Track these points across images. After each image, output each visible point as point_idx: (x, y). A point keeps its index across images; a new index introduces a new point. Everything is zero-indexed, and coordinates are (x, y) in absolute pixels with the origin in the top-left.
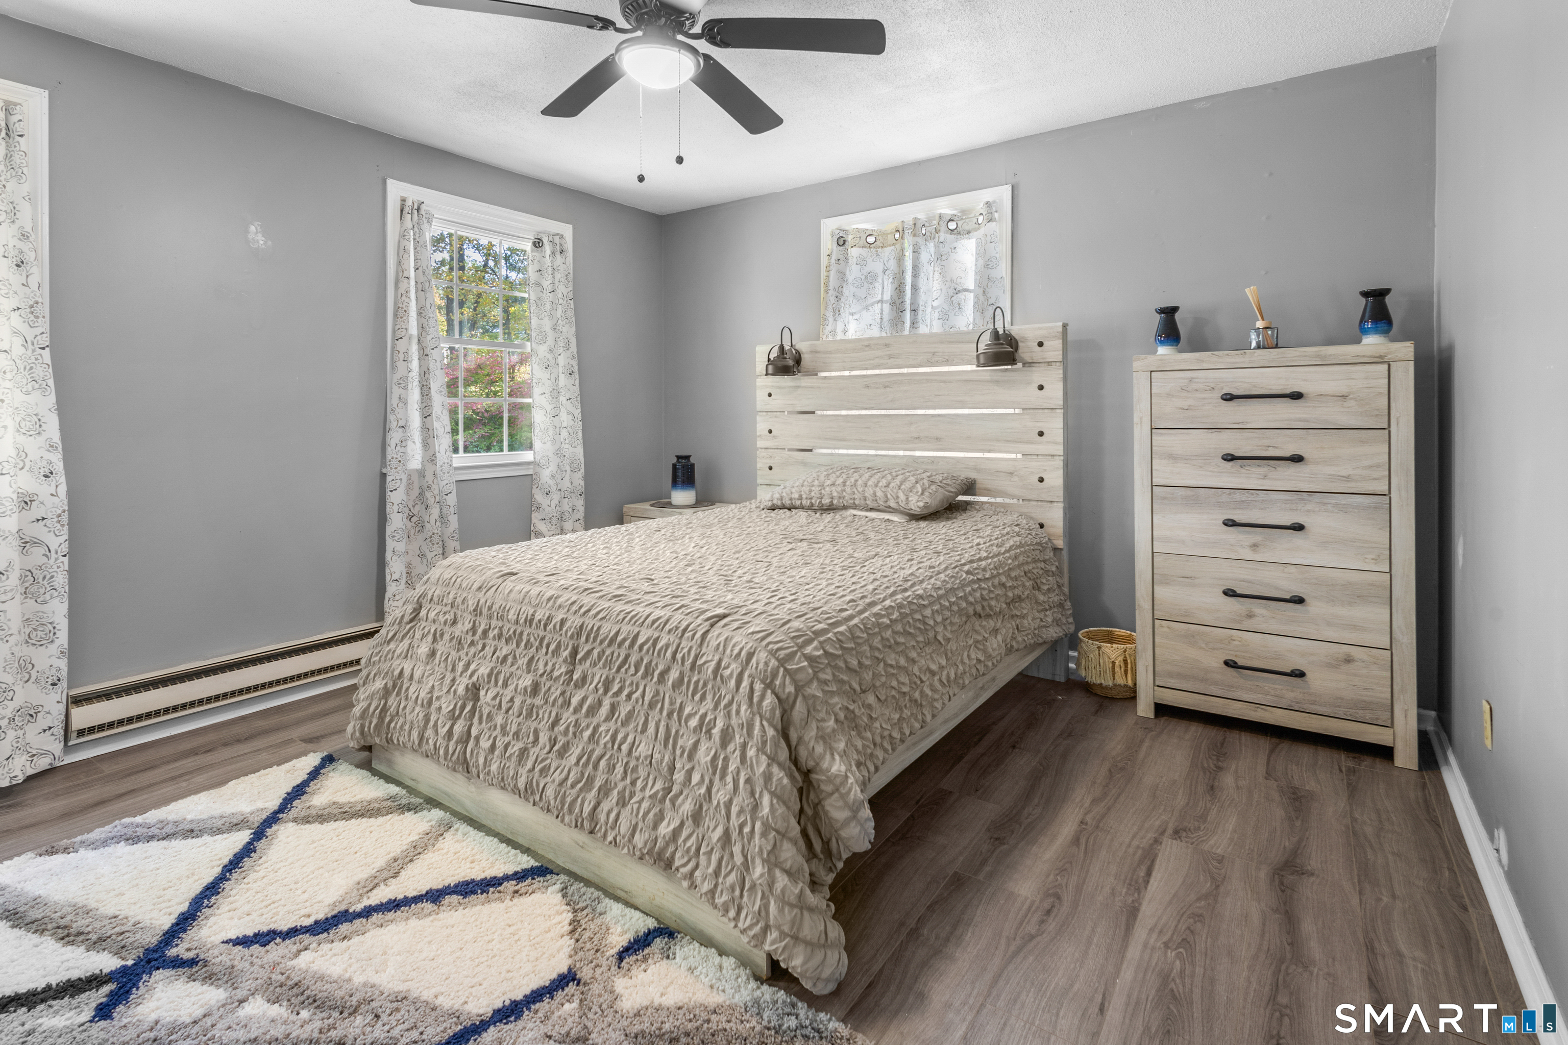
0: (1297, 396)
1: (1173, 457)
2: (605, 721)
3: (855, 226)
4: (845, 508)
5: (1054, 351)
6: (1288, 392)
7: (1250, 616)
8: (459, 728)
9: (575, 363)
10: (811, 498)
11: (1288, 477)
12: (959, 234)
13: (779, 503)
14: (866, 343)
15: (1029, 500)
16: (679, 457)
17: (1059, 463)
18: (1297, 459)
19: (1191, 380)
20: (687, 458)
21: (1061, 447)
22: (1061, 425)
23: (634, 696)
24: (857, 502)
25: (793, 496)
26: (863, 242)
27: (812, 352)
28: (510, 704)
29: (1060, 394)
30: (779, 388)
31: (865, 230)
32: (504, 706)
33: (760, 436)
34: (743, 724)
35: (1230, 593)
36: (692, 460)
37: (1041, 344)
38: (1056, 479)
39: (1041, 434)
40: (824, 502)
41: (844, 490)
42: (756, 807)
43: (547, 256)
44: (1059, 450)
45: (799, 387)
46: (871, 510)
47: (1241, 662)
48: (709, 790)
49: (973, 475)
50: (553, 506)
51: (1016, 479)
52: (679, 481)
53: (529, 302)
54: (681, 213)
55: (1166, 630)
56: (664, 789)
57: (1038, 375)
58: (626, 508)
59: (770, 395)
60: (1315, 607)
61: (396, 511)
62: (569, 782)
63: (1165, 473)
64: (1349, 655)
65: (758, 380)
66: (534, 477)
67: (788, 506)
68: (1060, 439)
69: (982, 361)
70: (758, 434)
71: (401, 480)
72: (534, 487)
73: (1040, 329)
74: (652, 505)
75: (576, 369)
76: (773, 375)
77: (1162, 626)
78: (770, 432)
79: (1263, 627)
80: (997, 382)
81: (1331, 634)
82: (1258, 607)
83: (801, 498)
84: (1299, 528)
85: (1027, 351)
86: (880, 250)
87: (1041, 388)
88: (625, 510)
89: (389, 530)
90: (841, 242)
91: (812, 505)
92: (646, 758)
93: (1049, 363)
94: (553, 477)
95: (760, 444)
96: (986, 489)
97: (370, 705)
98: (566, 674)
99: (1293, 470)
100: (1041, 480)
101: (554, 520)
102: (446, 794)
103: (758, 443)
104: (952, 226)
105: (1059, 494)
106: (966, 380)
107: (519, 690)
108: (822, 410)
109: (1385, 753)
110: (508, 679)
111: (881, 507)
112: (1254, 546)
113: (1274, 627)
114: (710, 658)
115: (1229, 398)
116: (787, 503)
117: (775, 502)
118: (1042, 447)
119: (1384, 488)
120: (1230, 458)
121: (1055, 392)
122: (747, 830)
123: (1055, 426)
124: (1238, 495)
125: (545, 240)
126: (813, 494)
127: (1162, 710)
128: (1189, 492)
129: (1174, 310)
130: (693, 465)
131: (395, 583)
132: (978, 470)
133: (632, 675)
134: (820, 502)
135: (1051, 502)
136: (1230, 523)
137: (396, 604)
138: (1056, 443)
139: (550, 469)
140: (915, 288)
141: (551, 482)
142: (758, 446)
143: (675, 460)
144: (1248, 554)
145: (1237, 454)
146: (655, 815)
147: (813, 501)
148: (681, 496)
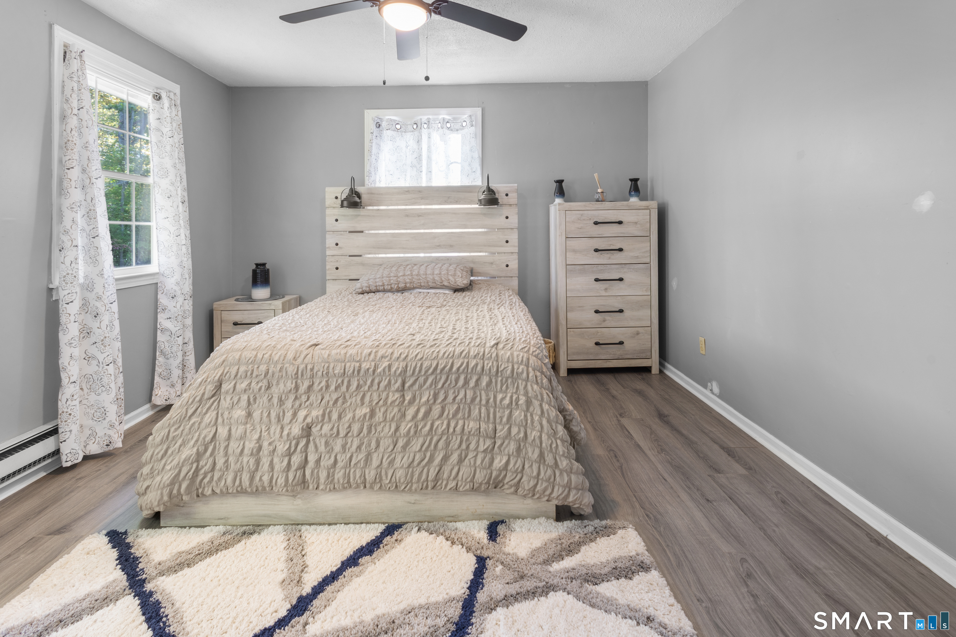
0: (620, 223)
1: (575, 251)
2: (438, 418)
3: (387, 117)
4: (414, 288)
5: (513, 198)
6: (617, 221)
7: (604, 321)
8: (296, 459)
9: (186, 194)
10: (391, 285)
11: (618, 258)
12: (452, 130)
13: (368, 289)
14: (406, 190)
15: (501, 277)
16: (257, 265)
17: (516, 256)
18: (621, 250)
19: (582, 215)
20: (264, 265)
21: (517, 249)
22: (517, 237)
23: (459, 398)
24: (422, 284)
25: (378, 284)
26: (393, 128)
27: (368, 193)
28: (348, 430)
29: (516, 221)
30: (344, 216)
31: (395, 121)
32: (342, 434)
33: (329, 248)
34: (537, 395)
35: (597, 312)
36: (267, 266)
37: (507, 195)
38: (514, 265)
39: (507, 242)
40: (400, 286)
41: (413, 278)
42: (555, 433)
43: (166, 108)
44: (516, 250)
45: (359, 215)
46: (432, 288)
47: (601, 342)
48: (526, 433)
49: (472, 265)
50: (178, 306)
51: (494, 266)
52: (259, 280)
53: (151, 144)
54: (248, 87)
55: (572, 333)
56: (492, 443)
57: (506, 211)
58: (216, 305)
59: (337, 220)
60: (627, 313)
61: (72, 320)
62: (416, 463)
63: (572, 259)
64: (638, 331)
65: (327, 210)
66: (159, 285)
67: (374, 290)
68: (517, 244)
69: (483, 203)
70: (327, 246)
71: (76, 293)
72: (159, 293)
73: (507, 187)
74: (237, 300)
75: (186, 199)
76: (347, 207)
77: (570, 331)
78: (337, 244)
79: (609, 325)
80: (484, 214)
81: (632, 324)
82: (607, 316)
83: (383, 285)
84: (621, 280)
85: (502, 199)
86: (403, 133)
87: (507, 218)
88: (215, 306)
89: (63, 339)
90: (378, 126)
91: (392, 288)
92: (477, 430)
93: (510, 205)
94: (178, 283)
95: (328, 253)
96: (478, 273)
97: (180, 471)
98: (400, 398)
99: (619, 254)
100: (507, 266)
101: (180, 318)
102: (265, 516)
103: (327, 252)
104: (448, 125)
105: (516, 273)
106: (469, 214)
107: (357, 418)
108: (368, 230)
109: (647, 370)
110: (341, 413)
111: (438, 286)
112: (606, 289)
113: (613, 324)
114: (506, 366)
115: (596, 223)
116: (373, 288)
117: (364, 289)
118: (508, 248)
119: (648, 261)
120: (596, 250)
121: (514, 220)
122: (554, 446)
123: (514, 237)
124: (600, 267)
125: (164, 95)
126: (392, 281)
127: (571, 371)
128: (581, 267)
129: (562, 181)
130: (268, 270)
131: (73, 385)
132: (474, 262)
133: (454, 387)
134: (398, 286)
135: (512, 277)
136: (597, 280)
137: (74, 403)
138: (514, 246)
139: (175, 278)
140: (429, 158)
141: (177, 288)
142: (327, 254)
143: (254, 267)
144: (604, 293)
145: (599, 249)
146: (490, 459)
147: (392, 286)
148: (261, 293)
